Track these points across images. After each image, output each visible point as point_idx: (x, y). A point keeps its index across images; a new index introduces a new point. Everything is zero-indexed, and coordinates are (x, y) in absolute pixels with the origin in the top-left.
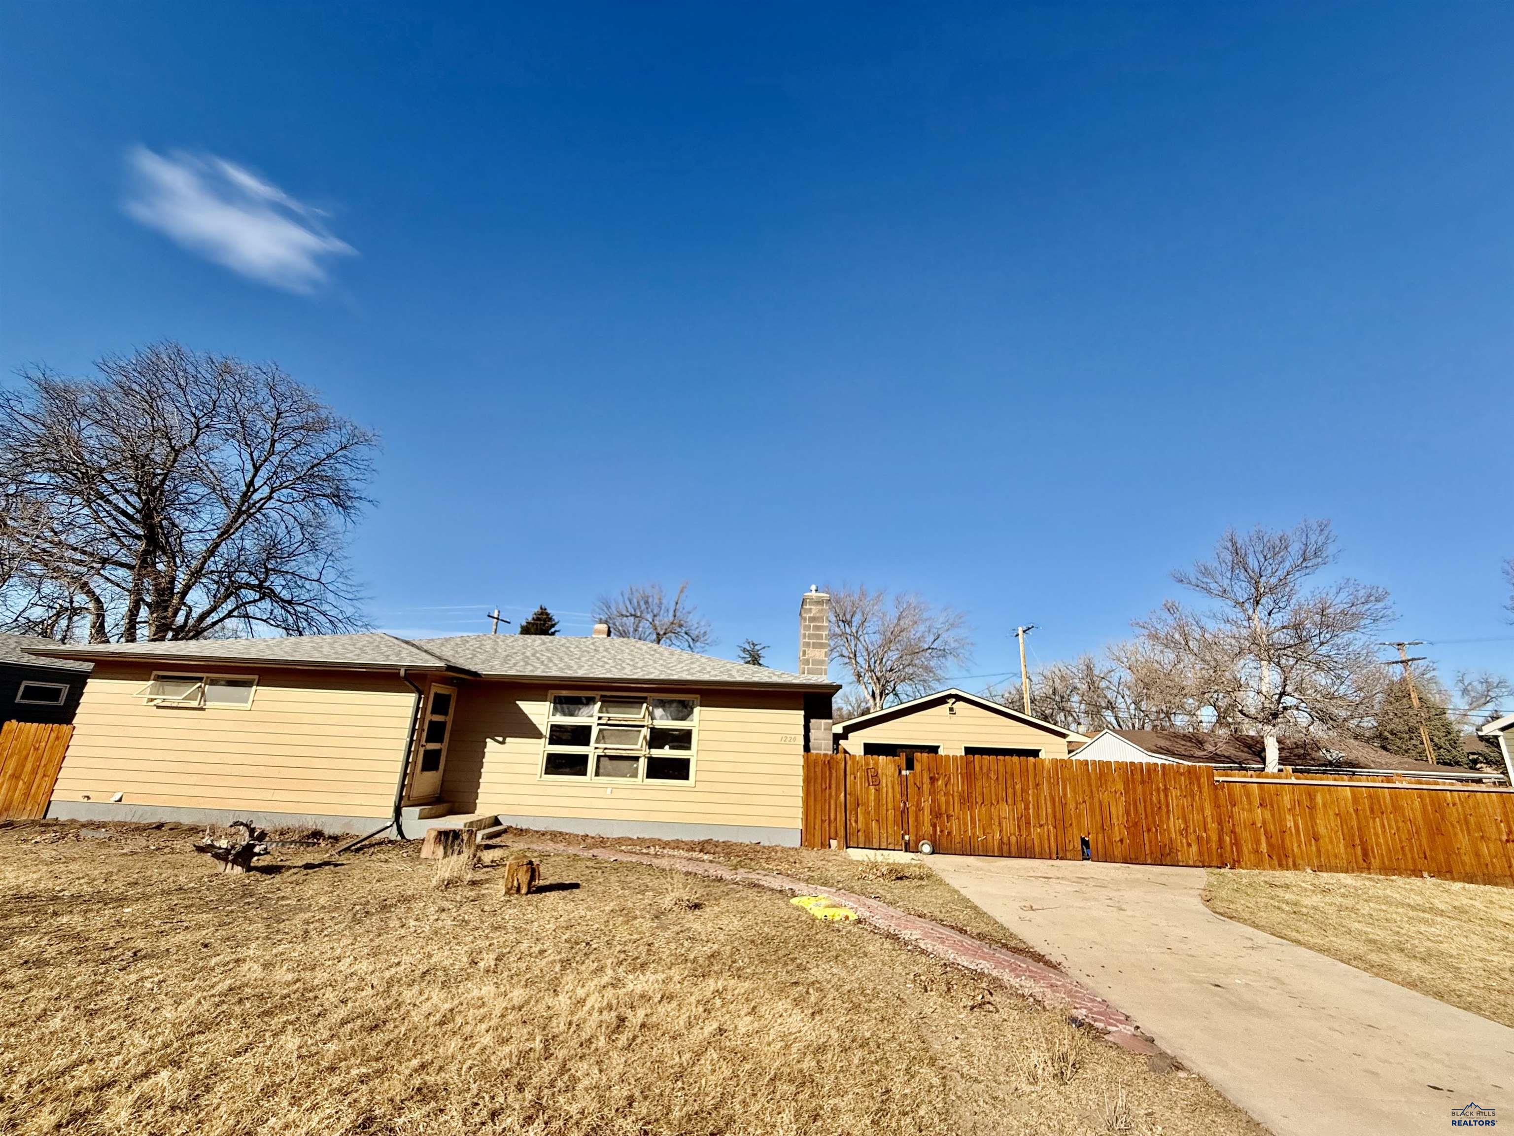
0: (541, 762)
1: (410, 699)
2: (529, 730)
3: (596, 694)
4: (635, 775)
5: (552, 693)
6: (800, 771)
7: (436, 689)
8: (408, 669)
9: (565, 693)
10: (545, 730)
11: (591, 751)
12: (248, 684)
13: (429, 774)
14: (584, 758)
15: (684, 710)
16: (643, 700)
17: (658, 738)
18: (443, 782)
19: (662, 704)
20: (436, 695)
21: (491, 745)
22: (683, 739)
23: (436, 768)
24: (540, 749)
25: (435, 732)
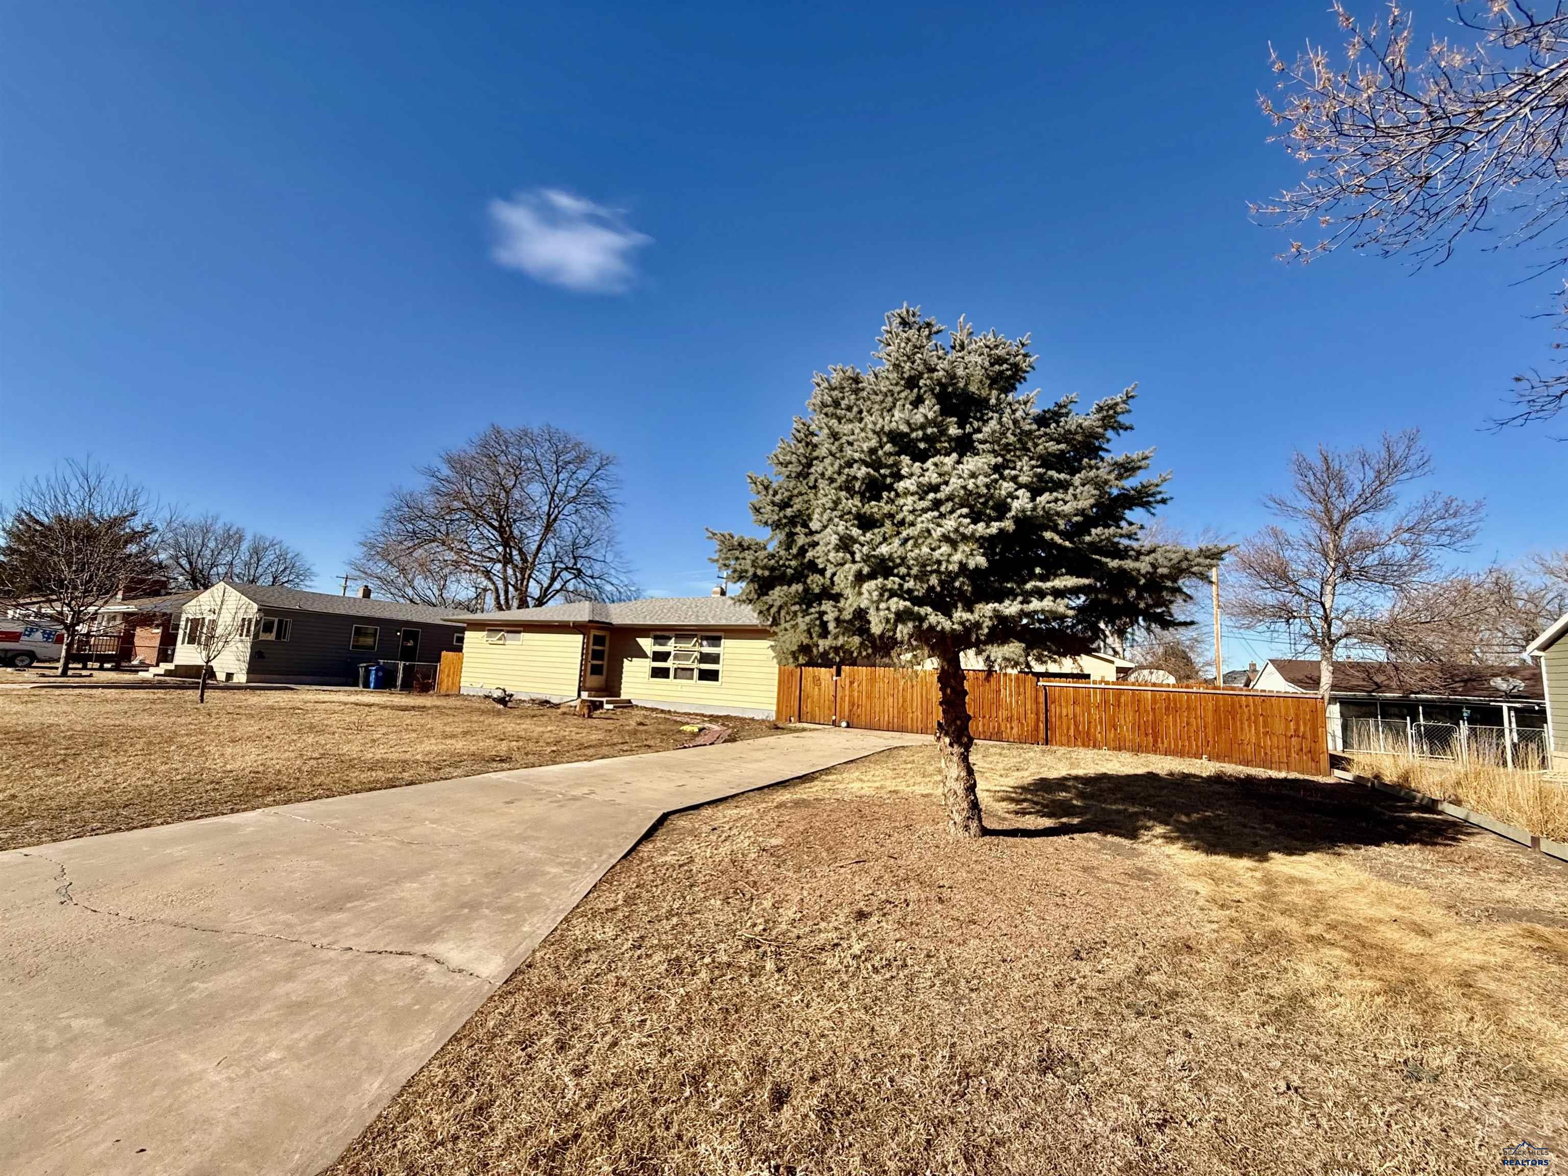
0: (648, 672)
1: (580, 638)
2: (642, 654)
3: (673, 633)
4: (692, 678)
5: (652, 634)
6: (776, 677)
7: (593, 632)
8: (574, 623)
9: (658, 633)
10: (650, 654)
11: (670, 664)
12: (519, 632)
13: (594, 677)
14: (668, 669)
15: (715, 640)
16: (695, 636)
17: (705, 658)
18: (607, 681)
19: (703, 638)
20: (595, 636)
21: (626, 662)
22: (715, 659)
23: (601, 673)
24: (647, 664)
25: (597, 655)
